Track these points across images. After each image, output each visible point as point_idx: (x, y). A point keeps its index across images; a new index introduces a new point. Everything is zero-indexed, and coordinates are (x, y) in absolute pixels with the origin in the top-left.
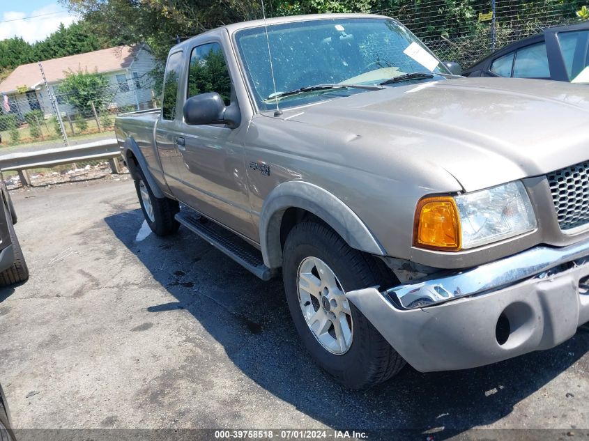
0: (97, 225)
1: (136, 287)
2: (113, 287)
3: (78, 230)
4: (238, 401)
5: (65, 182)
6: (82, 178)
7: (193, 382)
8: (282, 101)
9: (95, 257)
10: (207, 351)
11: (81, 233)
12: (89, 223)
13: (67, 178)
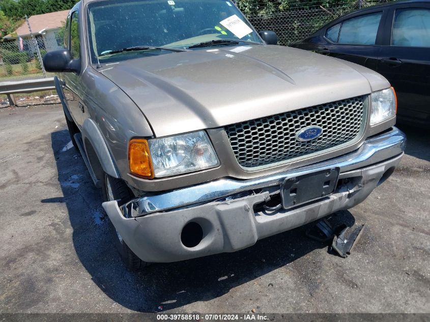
0: (44, 137)
1: (41, 184)
2: (27, 184)
3: (29, 140)
4: (57, 270)
5: (39, 105)
6: (52, 102)
7: (38, 254)
8: (112, 57)
9: (28, 161)
10: (59, 233)
11: (29, 143)
12: (39, 136)
13: (42, 102)
